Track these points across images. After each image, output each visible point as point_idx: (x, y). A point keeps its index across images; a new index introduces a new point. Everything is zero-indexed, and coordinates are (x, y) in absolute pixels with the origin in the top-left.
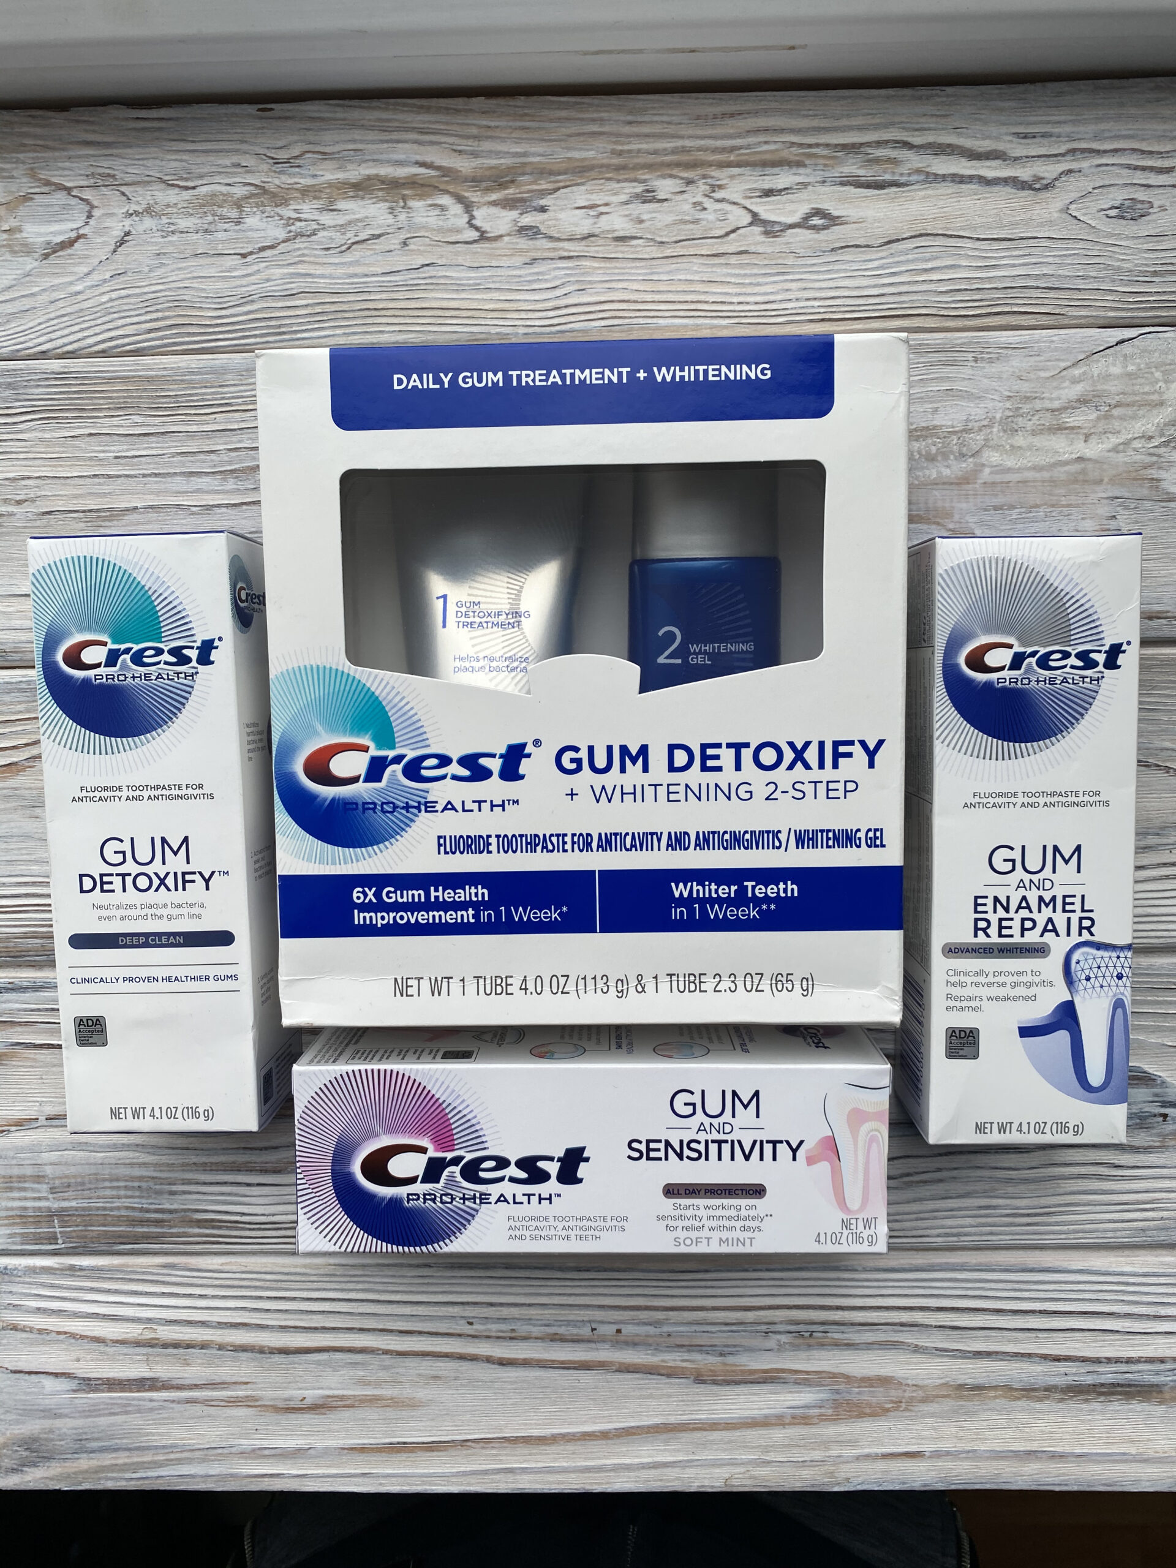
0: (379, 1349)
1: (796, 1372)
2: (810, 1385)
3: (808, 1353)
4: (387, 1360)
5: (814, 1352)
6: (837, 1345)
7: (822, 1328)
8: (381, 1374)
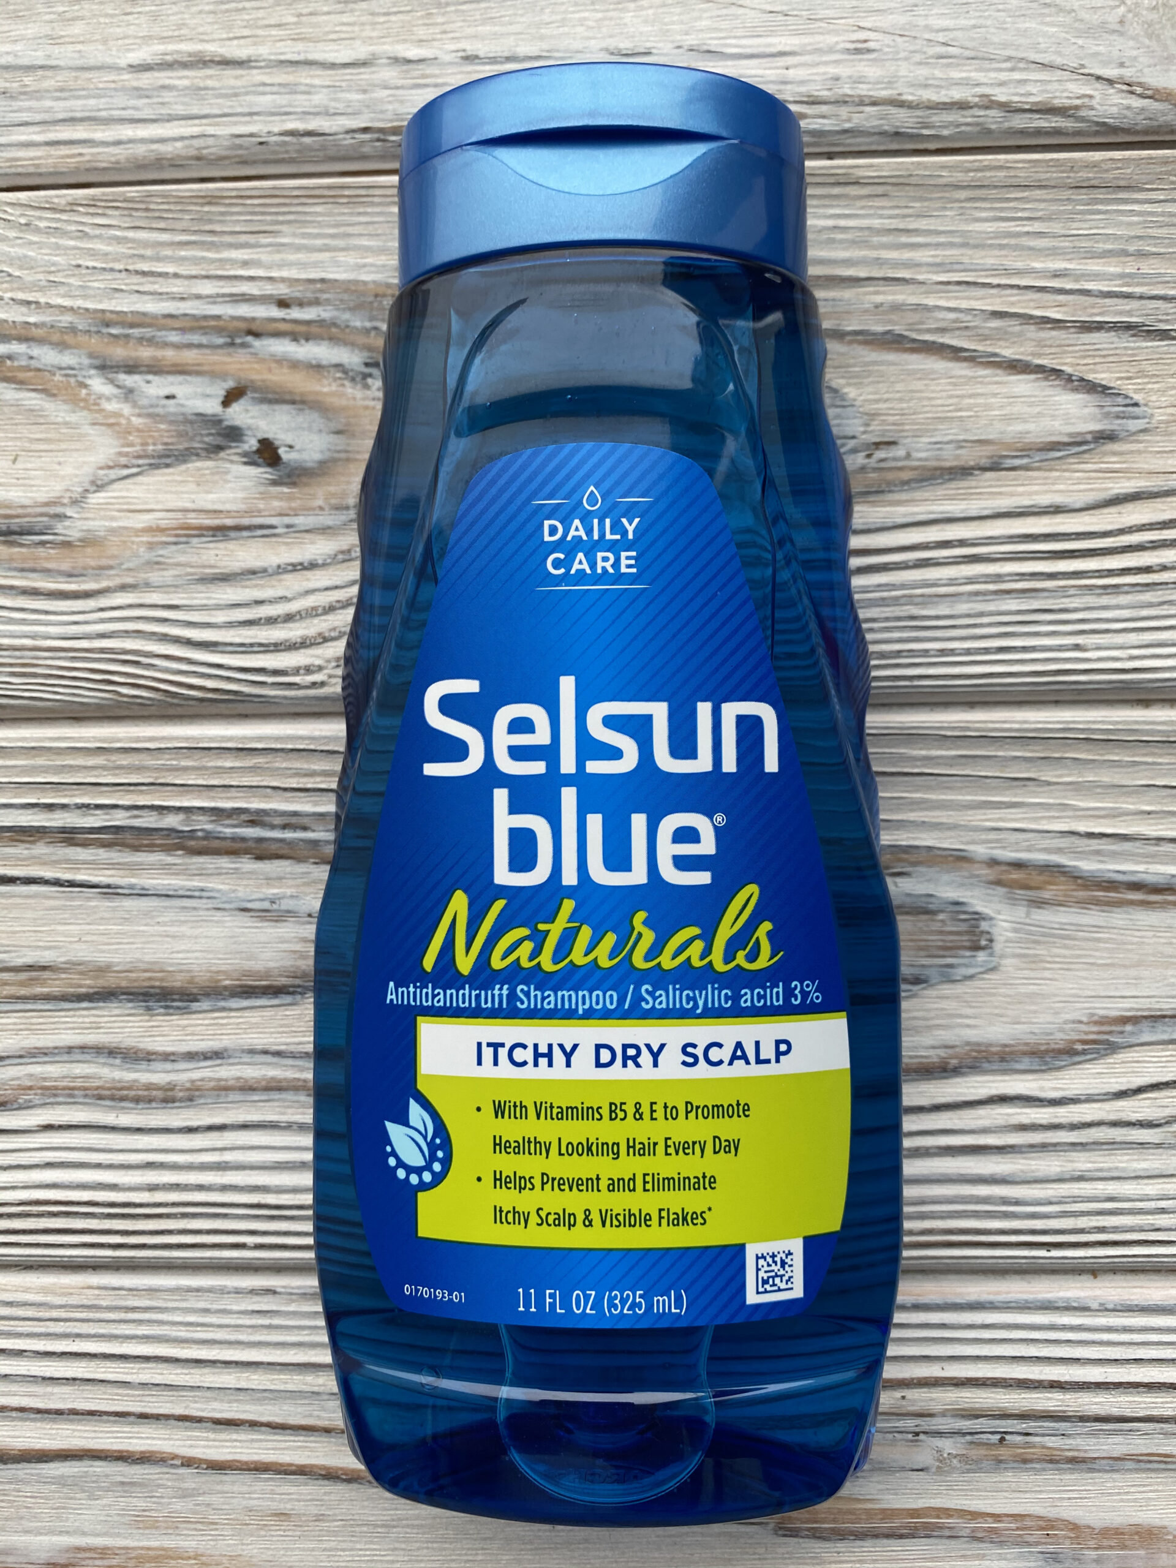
0: (175, 1457)
1: (975, 1515)
2: (1001, 1544)
3: (996, 1478)
4: (190, 1478)
5: (1009, 1476)
6: (1054, 1460)
7: (1023, 1426)
8: (178, 1505)
